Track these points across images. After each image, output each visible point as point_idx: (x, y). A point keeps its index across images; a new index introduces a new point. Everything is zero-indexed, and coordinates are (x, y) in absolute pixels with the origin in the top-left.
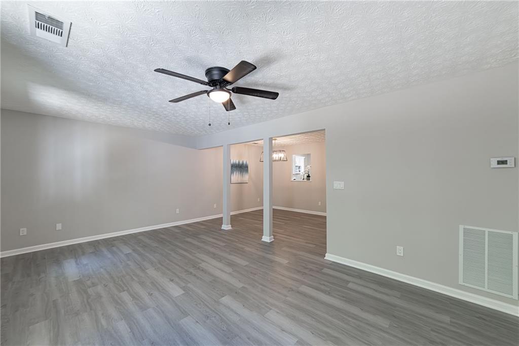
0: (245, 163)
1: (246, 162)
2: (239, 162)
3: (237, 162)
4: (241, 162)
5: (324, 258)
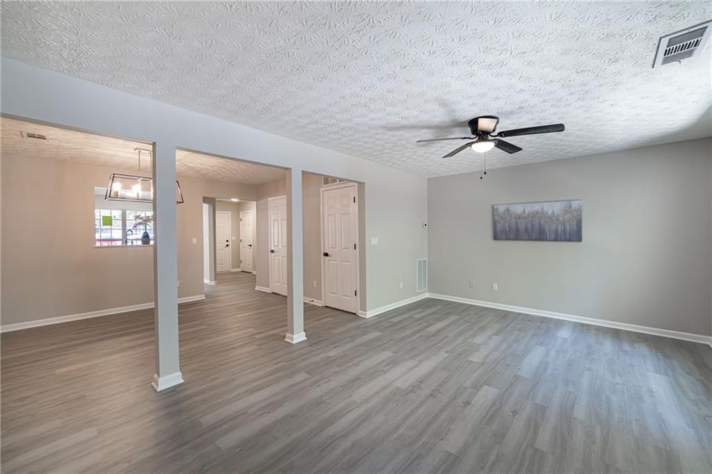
5: (365, 318)
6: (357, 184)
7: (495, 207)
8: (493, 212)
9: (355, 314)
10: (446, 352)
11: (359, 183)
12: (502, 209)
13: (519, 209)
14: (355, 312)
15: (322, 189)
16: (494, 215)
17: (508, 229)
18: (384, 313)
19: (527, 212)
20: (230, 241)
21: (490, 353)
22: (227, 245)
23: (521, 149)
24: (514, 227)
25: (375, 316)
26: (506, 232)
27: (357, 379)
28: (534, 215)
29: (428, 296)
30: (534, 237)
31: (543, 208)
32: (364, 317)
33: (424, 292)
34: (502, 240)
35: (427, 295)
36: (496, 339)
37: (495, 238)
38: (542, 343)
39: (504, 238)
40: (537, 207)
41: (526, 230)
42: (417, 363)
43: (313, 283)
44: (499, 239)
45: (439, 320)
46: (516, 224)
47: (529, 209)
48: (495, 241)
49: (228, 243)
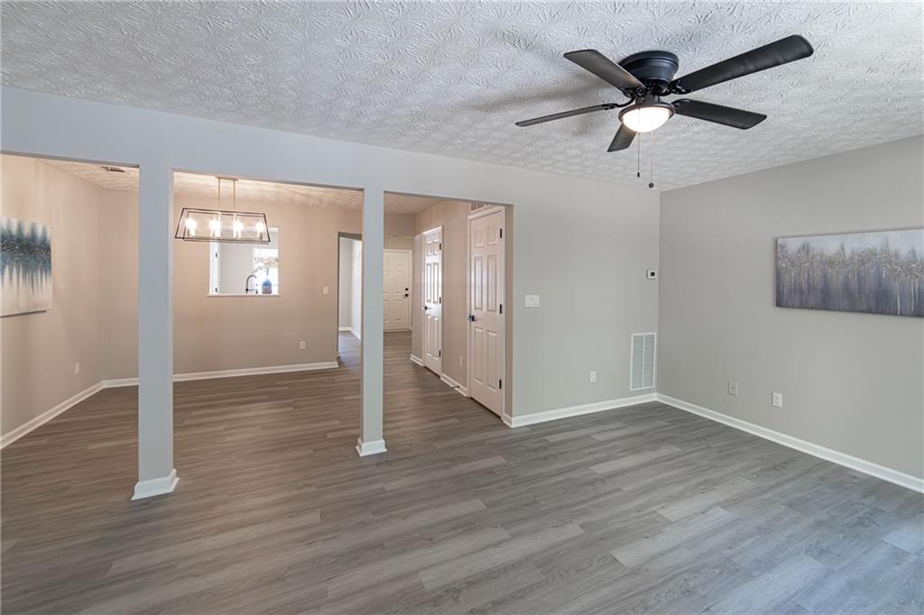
0: (39, 233)
1: (44, 233)
2: (20, 229)
3: (14, 230)
4: (27, 231)
5: (509, 428)
6: (503, 208)
7: (780, 241)
8: (776, 253)
9: (499, 417)
10: (582, 526)
11: (506, 206)
12: (793, 245)
13: (830, 247)
14: (499, 414)
15: (470, 217)
16: (776, 259)
17: (805, 286)
18: (557, 420)
19: (848, 252)
20: (410, 289)
21: (675, 548)
22: (407, 295)
23: (765, 117)
24: (818, 283)
25: (528, 426)
26: (802, 293)
27: (379, 545)
28: (866, 258)
29: (656, 399)
30: (864, 306)
31: (887, 242)
32: (508, 424)
33: (650, 391)
34: (793, 307)
35: (654, 397)
36: (720, 515)
37: (779, 303)
38: (823, 552)
39: (797, 304)
40: (872, 242)
41: (846, 287)
42: (509, 537)
43: (459, 360)
44: (787, 306)
45: (634, 450)
46: (825, 276)
47: (853, 245)
48: (777, 308)
49: (407, 292)
